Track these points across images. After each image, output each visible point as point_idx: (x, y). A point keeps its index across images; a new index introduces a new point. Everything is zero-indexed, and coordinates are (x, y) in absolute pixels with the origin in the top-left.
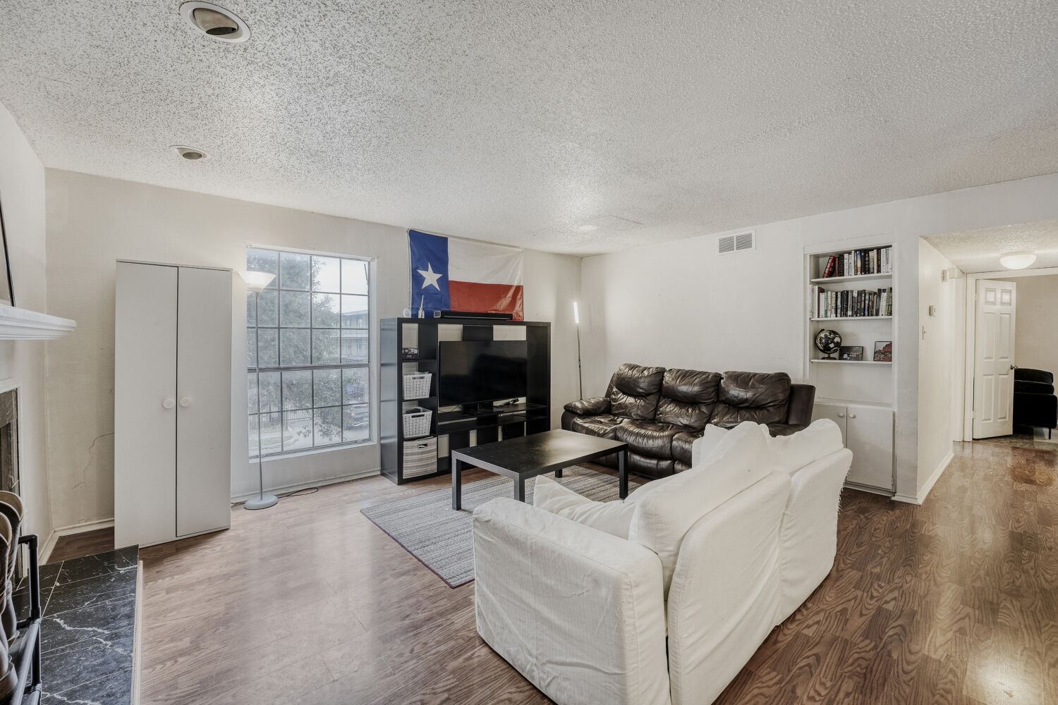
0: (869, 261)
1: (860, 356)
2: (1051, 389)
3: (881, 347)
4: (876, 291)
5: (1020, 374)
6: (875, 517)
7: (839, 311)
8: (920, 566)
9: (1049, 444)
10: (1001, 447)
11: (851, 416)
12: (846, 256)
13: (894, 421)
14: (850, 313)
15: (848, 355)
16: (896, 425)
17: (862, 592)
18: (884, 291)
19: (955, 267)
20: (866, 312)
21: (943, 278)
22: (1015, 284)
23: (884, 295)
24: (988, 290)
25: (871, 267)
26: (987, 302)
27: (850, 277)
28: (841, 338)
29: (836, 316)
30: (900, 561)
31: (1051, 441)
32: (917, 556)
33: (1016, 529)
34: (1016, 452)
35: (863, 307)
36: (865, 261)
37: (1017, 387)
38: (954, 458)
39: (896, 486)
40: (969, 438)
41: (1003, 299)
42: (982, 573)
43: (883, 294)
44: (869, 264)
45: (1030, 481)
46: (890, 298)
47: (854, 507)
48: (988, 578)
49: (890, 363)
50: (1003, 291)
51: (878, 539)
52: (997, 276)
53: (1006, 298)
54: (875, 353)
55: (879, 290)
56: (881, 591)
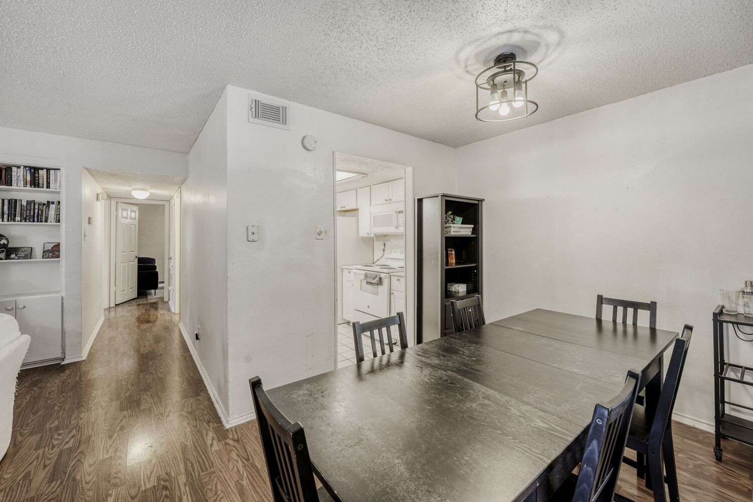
0: (38, 177)
1: (28, 254)
2: (155, 267)
3: (49, 247)
4: (46, 202)
5: (141, 260)
6: (48, 384)
7: (6, 216)
8: (90, 402)
9: (155, 298)
10: (132, 306)
11: (21, 306)
12: (14, 169)
13: (62, 304)
14: (18, 218)
15: (16, 255)
16: (64, 305)
17: (43, 449)
18: (53, 203)
19: (104, 192)
20: (36, 219)
21: (98, 199)
22: (138, 207)
23: (53, 207)
24: (123, 209)
25: (41, 182)
26: (123, 217)
27: (18, 188)
28: (7, 240)
29: (3, 221)
30: (74, 407)
31: (156, 296)
32: (86, 397)
33: (144, 351)
34: (140, 307)
35: (32, 214)
36: (35, 177)
37: (139, 268)
38: (105, 320)
39: (65, 353)
40: (113, 305)
41: (130, 215)
42: (129, 386)
43: (51, 205)
44: (38, 180)
45: (148, 322)
46: (58, 210)
47: (26, 384)
48: (133, 388)
49: (58, 259)
50: (132, 211)
51: (53, 400)
52: (129, 201)
53: (133, 215)
54: (44, 252)
55: (48, 202)
56: (60, 437)
